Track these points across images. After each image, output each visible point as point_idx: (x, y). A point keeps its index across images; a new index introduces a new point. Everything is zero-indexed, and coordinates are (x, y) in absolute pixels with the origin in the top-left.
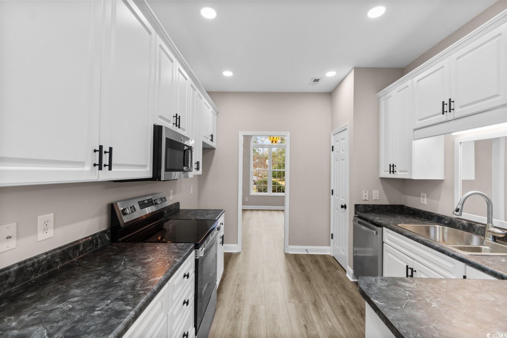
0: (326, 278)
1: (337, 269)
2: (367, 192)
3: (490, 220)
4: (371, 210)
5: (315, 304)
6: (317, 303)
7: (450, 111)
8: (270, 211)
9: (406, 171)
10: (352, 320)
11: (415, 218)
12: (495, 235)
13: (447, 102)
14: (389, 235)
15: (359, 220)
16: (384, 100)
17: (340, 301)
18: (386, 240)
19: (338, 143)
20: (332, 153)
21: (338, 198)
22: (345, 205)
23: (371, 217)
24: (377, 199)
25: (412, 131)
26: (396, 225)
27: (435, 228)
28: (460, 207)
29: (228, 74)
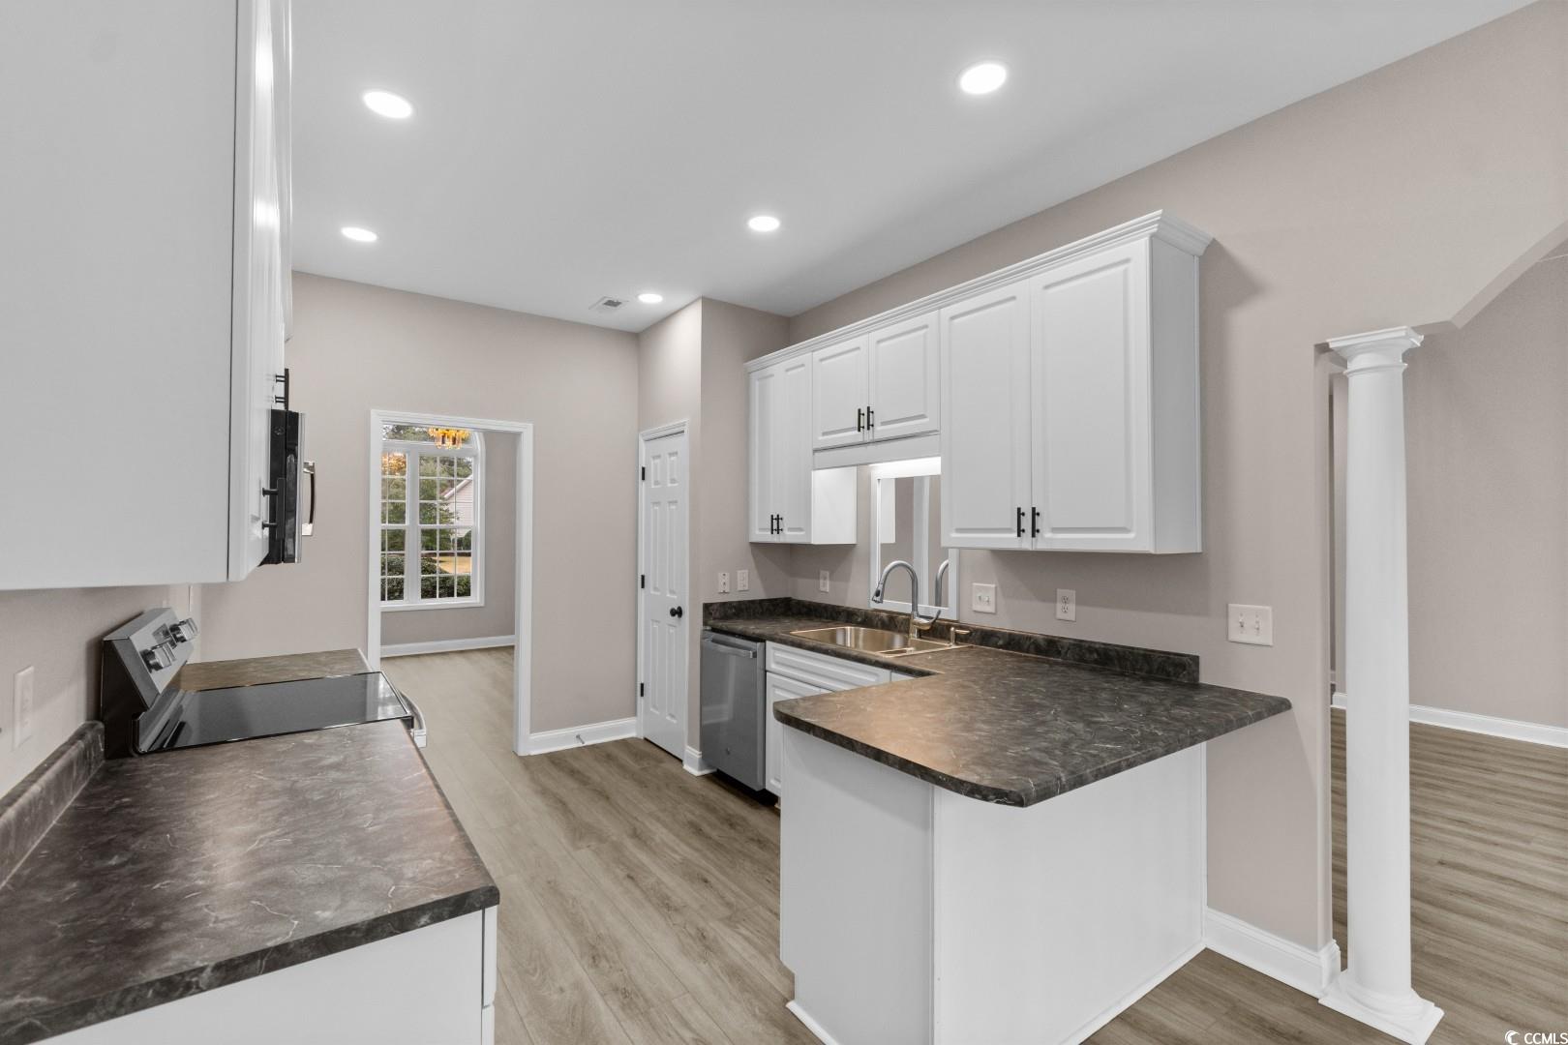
0: (642, 783)
1: (661, 761)
2: (727, 577)
3: (915, 607)
4: (734, 614)
5: (635, 835)
6: (639, 831)
7: (868, 429)
8: (415, 660)
9: (800, 529)
10: (717, 838)
11: (812, 620)
12: (921, 628)
13: (864, 411)
14: (776, 655)
15: (714, 635)
16: (759, 379)
17: (685, 816)
18: (771, 665)
19: (657, 461)
20: (642, 485)
21: (658, 593)
22: (680, 608)
23: (739, 626)
24: (746, 588)
25: (811, 452)
26: (788, 633)
27: (845, 631)
28: (880, 588)
29: (359, 235)
